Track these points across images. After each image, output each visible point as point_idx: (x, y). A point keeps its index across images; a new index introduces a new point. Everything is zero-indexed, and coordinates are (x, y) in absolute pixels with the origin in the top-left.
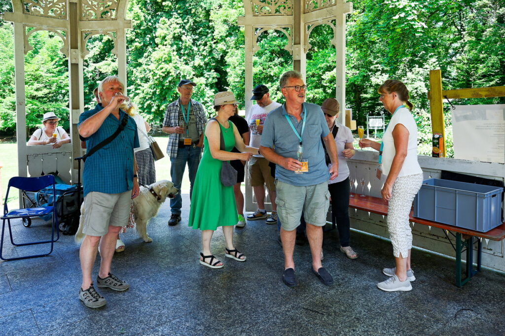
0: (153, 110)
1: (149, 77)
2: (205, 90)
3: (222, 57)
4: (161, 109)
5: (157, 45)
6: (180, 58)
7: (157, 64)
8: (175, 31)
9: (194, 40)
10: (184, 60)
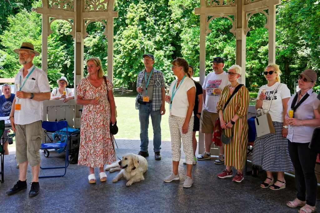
0: (123, 76)
1: (120, 50)
2: (164, 60)
3: (178, 34)
4: (129, 75)
5: (127, 25)
6: (145, 35)
7: (127, 40)
8: (141, 14)
9: (156, 21)
10: (148, 36)
